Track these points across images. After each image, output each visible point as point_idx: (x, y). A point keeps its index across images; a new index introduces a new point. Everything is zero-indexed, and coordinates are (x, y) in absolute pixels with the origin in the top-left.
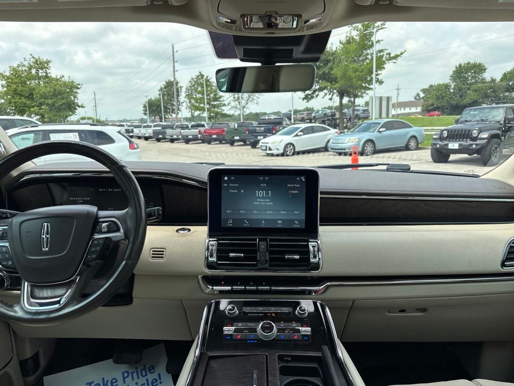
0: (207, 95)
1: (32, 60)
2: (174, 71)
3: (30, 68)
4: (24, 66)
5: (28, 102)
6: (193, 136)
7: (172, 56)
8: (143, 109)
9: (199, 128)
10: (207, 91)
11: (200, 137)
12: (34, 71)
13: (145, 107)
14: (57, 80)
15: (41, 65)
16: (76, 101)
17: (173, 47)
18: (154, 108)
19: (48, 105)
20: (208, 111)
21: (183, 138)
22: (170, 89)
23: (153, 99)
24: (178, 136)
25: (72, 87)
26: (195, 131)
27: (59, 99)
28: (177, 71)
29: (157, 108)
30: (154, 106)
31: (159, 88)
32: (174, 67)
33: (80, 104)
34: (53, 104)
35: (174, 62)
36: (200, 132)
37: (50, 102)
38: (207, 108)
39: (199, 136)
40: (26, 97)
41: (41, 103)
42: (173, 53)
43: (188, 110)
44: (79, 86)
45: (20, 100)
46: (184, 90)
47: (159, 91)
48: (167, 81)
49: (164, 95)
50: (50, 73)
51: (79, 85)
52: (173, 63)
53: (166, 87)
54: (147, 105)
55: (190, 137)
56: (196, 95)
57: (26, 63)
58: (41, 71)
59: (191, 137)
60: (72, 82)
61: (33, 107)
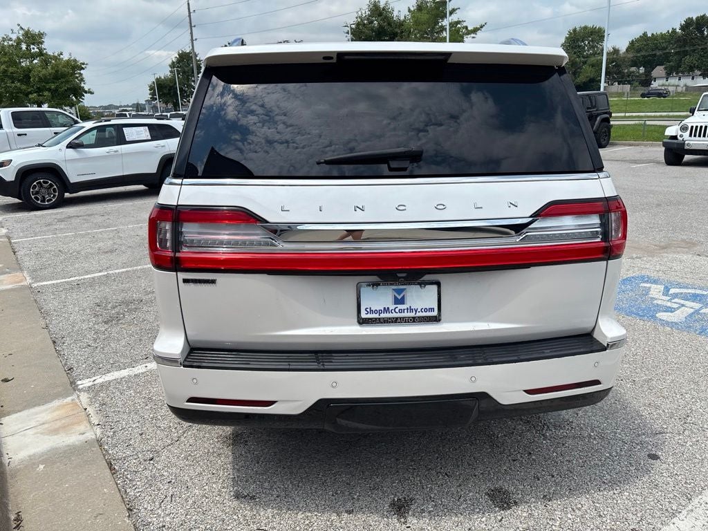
1: (22, 32)
2: (192, 40)
3: (19, 42)
4: (10, 39)
5: (24, 87)
7: (188, 18)
8: (149, 92)
12: (24, 46)
13: (152, 88)
14: (55, 58)
15: (33, 38)
16: (82, 85)
17: (188, 4)
18: (166, 91)
19: (49, 90)
22: (187, 65)
23: (163, 78)
25: (75, 67)
27: (62, 83)
28: (196, 39)
29: (169, 90)
30: (166, 87)
31: (170, 62)
32: (191, 33)
33: (86, 89)
34: (56, 90)
35: (191, 27)
37: (53, 87)
40: (19, 81)
41: (38, 88)
42: (189, 12)
44: (83, 66)
45: (13, 85)
47: (171, 66)
48: (180, 52)
50: (45, 49)
51: (83, 64)
52: (189, 27)
53: (179, 61)
54: (155, 86)
57: (14, 37)
58: (32, 46)
60: (75, 61)
61: (30, 93)
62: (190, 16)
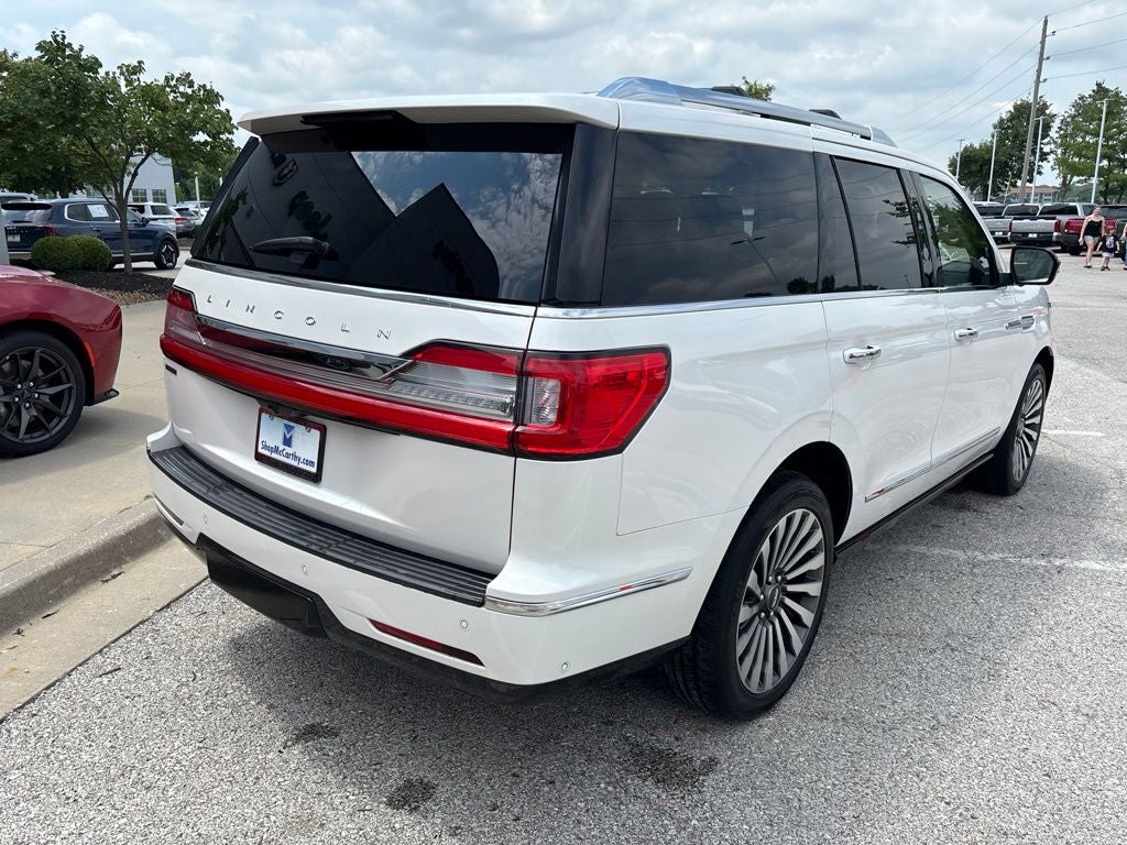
0: (1107, 139)
2: (1038, 82)
6: (1039, 233)
7: (1039, 46)
9: (1059, 217)
10: (1106, 130)
11: (1057, 237)
13: (953, 163)
15: (758, 95)
17: (1046, 22)
18: (975, 167)
20: (1099, 175)
21: (1013, 239)
22: (1022, 126)
23: (977, 146)
24: (1005, 233)
26: (1045, 224)
28: (1045, 80)
29: (981, 166)
30: (976, 161)
31: (997, 120)
32: (1039, 70)
35: (1041, 60)
36: (1058, 227)
38: (1101, 168)
39: (1055, 234)
42: (1044, 36)
43: (1057, 172)
46: (1056, 124)
47: (995, 127)
48: (1019, 103)
49: (1001, 142)
52: (1038, 61)
53: (1012, 118)
54: (959, 159)
55: (1030, 235)
56: (1083, 138)
59: (1035, 235)
62: (1043, 42)
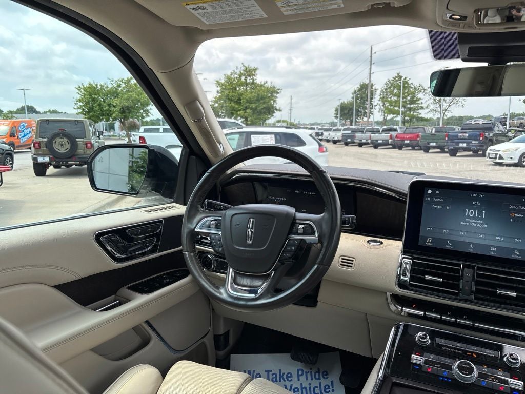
0: (403, 98)
1: (243, 68)
2: (370, 74)
3: (240, 76)
4: (236, 74)
5: (236, 106)
6: (383, 140)
7: (370, 58)
8: (335, 112)
9: (391, 133)
10: (403, 94)
11: (391, 142)
12: (243, 78)
13: (337, 110)
14: (261, 86)
15: (250, 72)
16: (275, 105)
17: (372, 48)
18: (346, 112)
19: (251, 109)
20: (402, 114)
21: (372, 143)
22: (364, 93)
23: (346, 102)
24: (367, 140)
25: (273, 92)
26: (386, 136)
27: (261, 103)
28: (373, 73)
29: (349, 111)
30: (346, 109)
31: (353, 91)
32: (371, 69)
33: (278, 108)
34: (256, 108)
35: (371, 64)
36: (391, 137)
37: (253, 106)
38: (402, 111)
39: (390, 140)
40: (235, 102)
41: (246, 107)
42: (371, 54)
43: (381, 113)
44: (279, 91)
45: (230, 105)
46: (378, 92)
47: (353, 94)
48: (362, 83)
49: (357, 98)
50: (256, 79)
51: (279, 89)
52: (369, 65)
53: (359, 90)
54: (339, 108)
55: (379, 141)
56: (391, 98)
57: (238, 72)
58: (249, 78)
59: (381, 141)
60: (274, 87)
61: (240, 110)
